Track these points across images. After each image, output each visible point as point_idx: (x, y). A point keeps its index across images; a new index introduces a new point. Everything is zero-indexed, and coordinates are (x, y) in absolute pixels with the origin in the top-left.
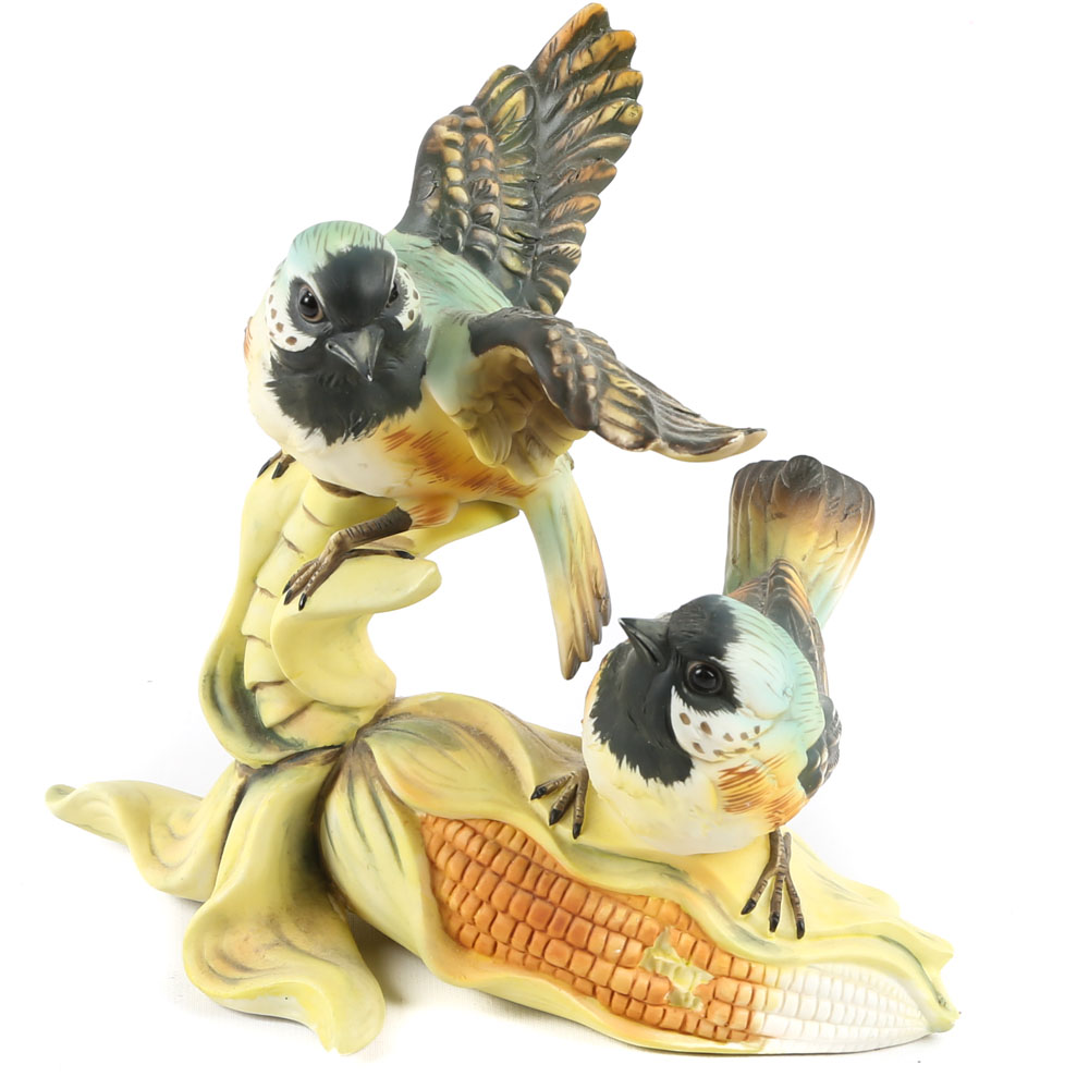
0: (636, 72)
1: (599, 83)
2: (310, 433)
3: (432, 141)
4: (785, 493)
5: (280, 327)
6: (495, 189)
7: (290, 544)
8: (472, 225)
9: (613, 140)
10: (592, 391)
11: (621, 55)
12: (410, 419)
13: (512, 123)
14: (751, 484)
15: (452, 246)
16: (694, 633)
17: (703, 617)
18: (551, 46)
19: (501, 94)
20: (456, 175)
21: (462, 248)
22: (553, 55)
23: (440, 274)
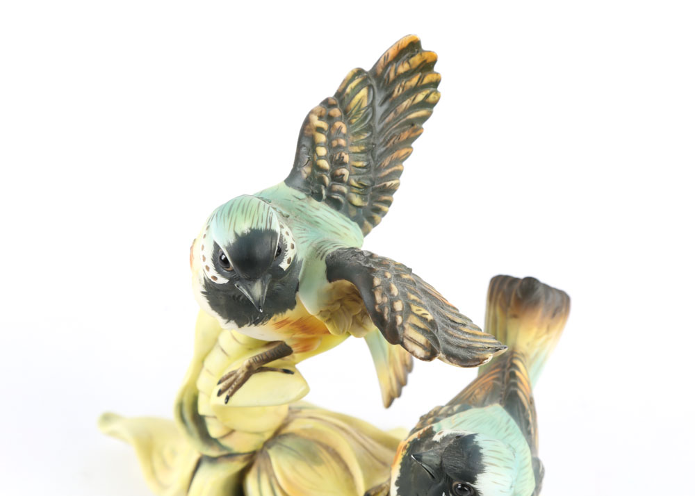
0: (437, 74)
1: (414, 80)
2: (228, 322)
3: (308, 127)
4: (519, 302)
5: (208, 268)
6: (346, 158)
7: (223, 350)
8: (331, 183)
9: (422, 113)
10: (399, 319)
11: (428, 66)
12: (289, 314)
13: (359, 111)
14: (499, 291)
15: (318, 197)
16: (458, 467)
17: (463, 457)
18: (386, 58)
19: (353, 90)
20: (322, 151)
21: (324, 197)
22: (386, 64)
23: (310, 216)
